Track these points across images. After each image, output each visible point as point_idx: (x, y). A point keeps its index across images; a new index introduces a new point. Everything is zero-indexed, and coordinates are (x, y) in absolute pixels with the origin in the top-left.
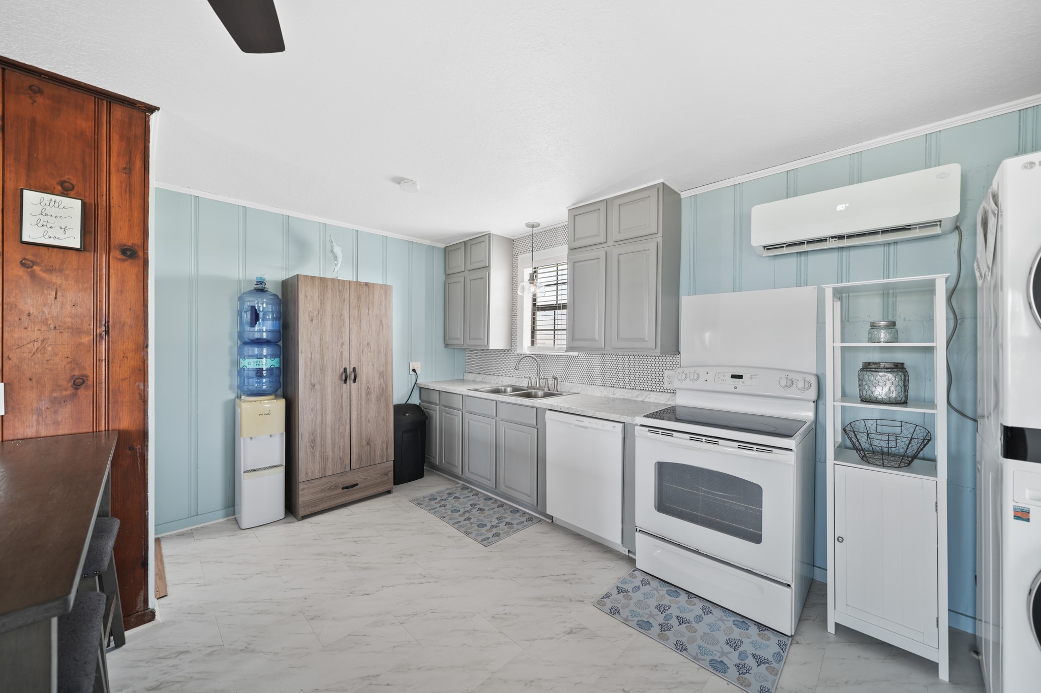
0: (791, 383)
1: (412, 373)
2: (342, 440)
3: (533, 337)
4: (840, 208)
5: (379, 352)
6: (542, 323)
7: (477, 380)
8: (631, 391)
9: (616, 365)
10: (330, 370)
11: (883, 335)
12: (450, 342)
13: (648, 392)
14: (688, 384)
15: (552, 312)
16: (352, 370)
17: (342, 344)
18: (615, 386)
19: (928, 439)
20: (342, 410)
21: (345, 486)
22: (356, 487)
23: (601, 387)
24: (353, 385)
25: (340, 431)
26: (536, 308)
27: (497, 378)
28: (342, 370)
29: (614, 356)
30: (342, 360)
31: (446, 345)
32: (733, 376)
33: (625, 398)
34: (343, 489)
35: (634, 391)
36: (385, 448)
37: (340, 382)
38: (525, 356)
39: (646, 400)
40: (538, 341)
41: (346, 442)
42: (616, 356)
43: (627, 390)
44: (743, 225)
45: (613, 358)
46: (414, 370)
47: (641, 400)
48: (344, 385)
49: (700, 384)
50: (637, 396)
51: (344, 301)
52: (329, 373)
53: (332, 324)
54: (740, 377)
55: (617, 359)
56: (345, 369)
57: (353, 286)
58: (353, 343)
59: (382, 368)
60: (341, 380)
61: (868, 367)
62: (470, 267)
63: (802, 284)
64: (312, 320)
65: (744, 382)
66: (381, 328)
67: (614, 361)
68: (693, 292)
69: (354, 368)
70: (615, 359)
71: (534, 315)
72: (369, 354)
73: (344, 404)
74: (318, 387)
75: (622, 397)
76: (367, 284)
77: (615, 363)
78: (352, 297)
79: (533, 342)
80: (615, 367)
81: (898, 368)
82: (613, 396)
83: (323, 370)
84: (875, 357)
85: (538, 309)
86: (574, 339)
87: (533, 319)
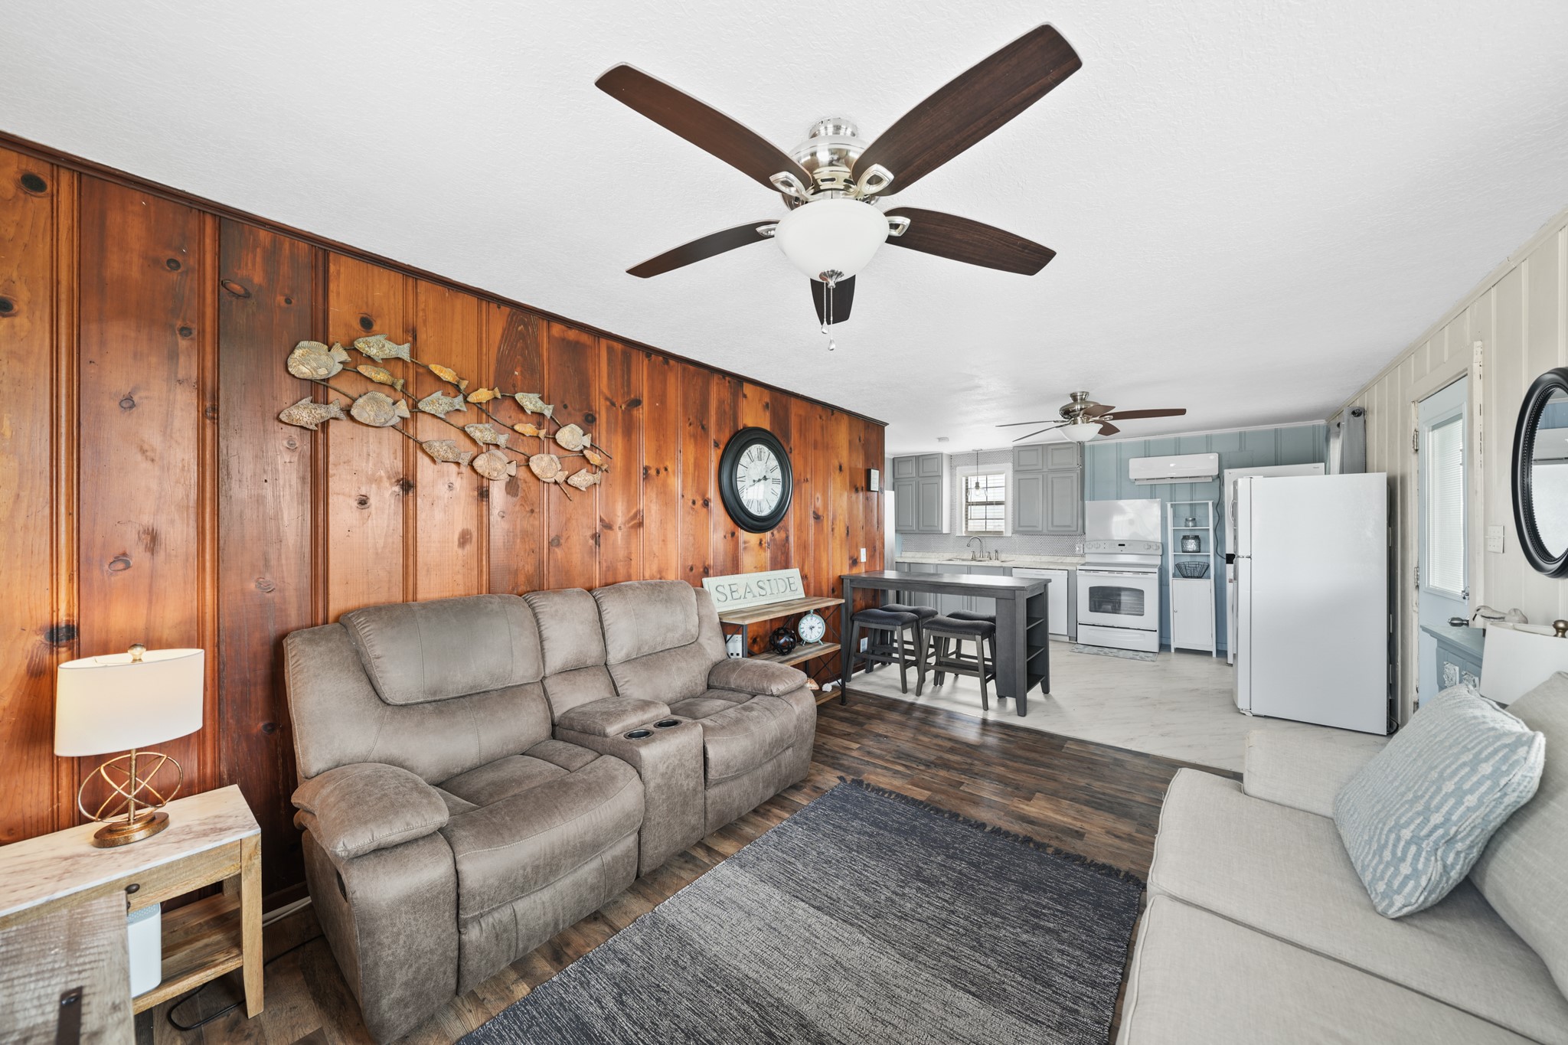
0: (1150, 547)
3: (967, 524)
4: (1172, 465)
6: (975, 514)
8: (1053, 557)
11: (1191, 524)
12: (899, 528)
13: (1065, 557)
14: (1094, 550)
15: (984, 507)
18: (1040, 554)
19: (1208, 566)
23: (1031, 556)
26: (968, 504)
32: (1119, 545)
33: (1049, 561)
38: (972, 537)
39: (1063, 562)
43: (1050, 557)
44: (1122, 468)
47: (1060, 562)
49: (1099, 551)
54: (1123, 545)
61: (1185, 538)
62: (921, 474)
63: (1152, 498)
65: (1125, 548)
68: (1093, 498)
71: (967, 508)
79: (967, 528)
81: (1196, 538)
84: (1187, 533)
85: (973, 504)
86: (1019, 526)
87: (967, 511)
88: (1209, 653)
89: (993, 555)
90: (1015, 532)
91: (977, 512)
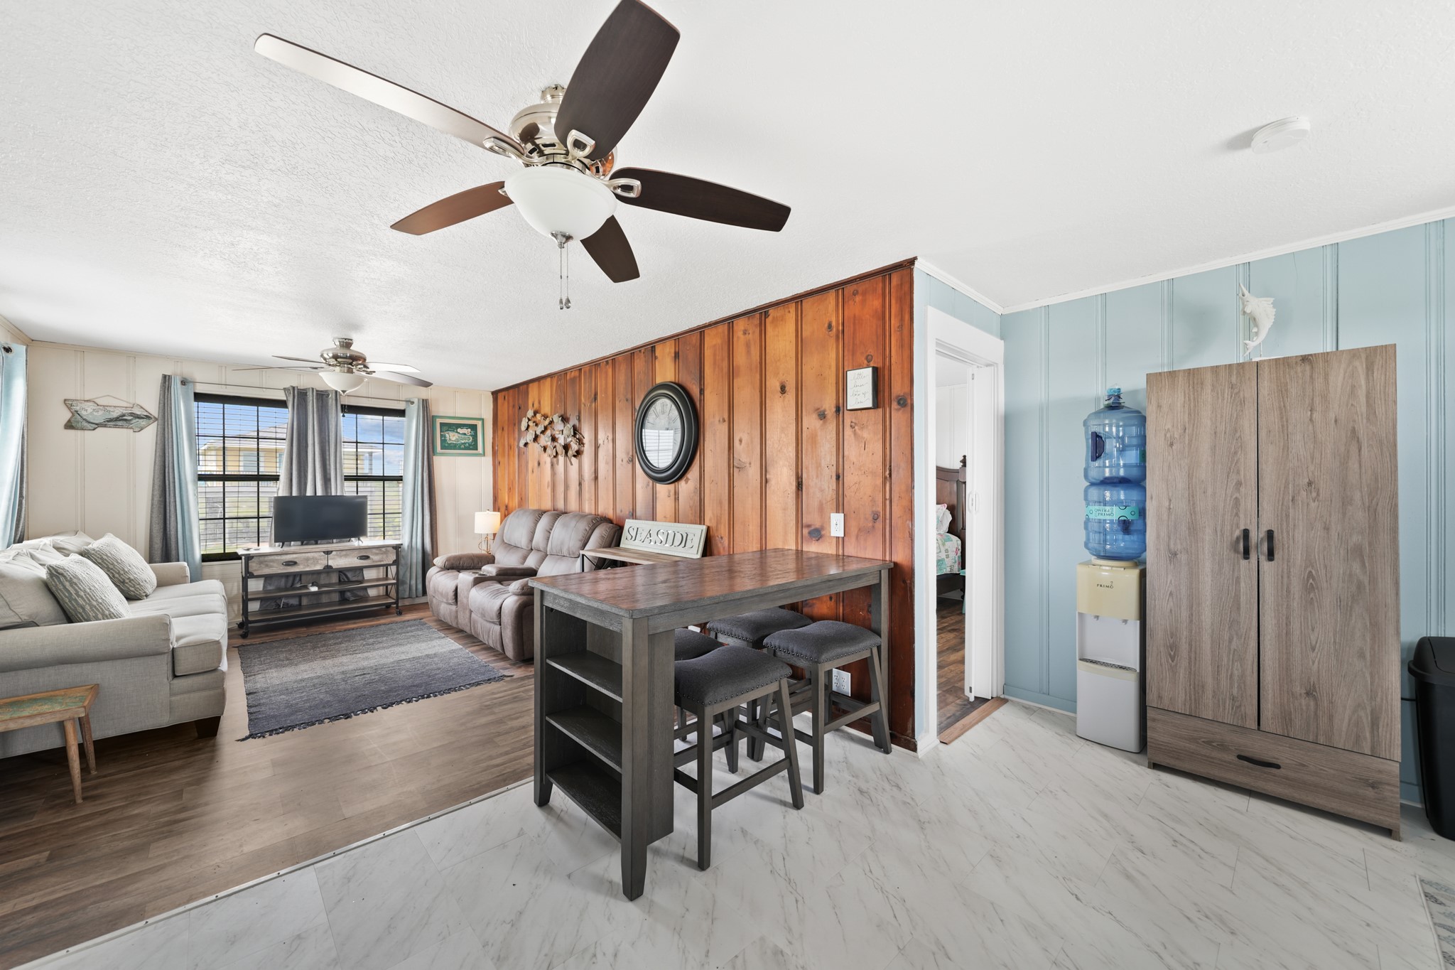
2: (1237, 664)
5: (1346, 502)
10: (1209, 531)
16: (1262, 534)
17: (1239, 484)
20: (1239, 609)
21: (1243, 754)
22: (1274, 770)
24: (1266, 566)
25: (1234, 646)
28: (1238, 533)
30: (1237, 515)
34: (1240, 757)
36: (1366, 721)
37: (1233, 555)
41: (1248, 672)
48: (1244, 563)
51: (1243, 402)
52: (1208, 536)
53: (1213, 448)
56: (1246, 533)
57: (1265, 373)
58: (1267, 482)
59: (1355, 539)
60: (1236, 551)
64: (1171, 445)
66: (1354, 448)
69: (1270, 535)
72: (1313, 505)
73: (1243, 599)
74: (1183, 557)
76: (1305, 359)
78: (1264, 392)
83: (1193, 529)
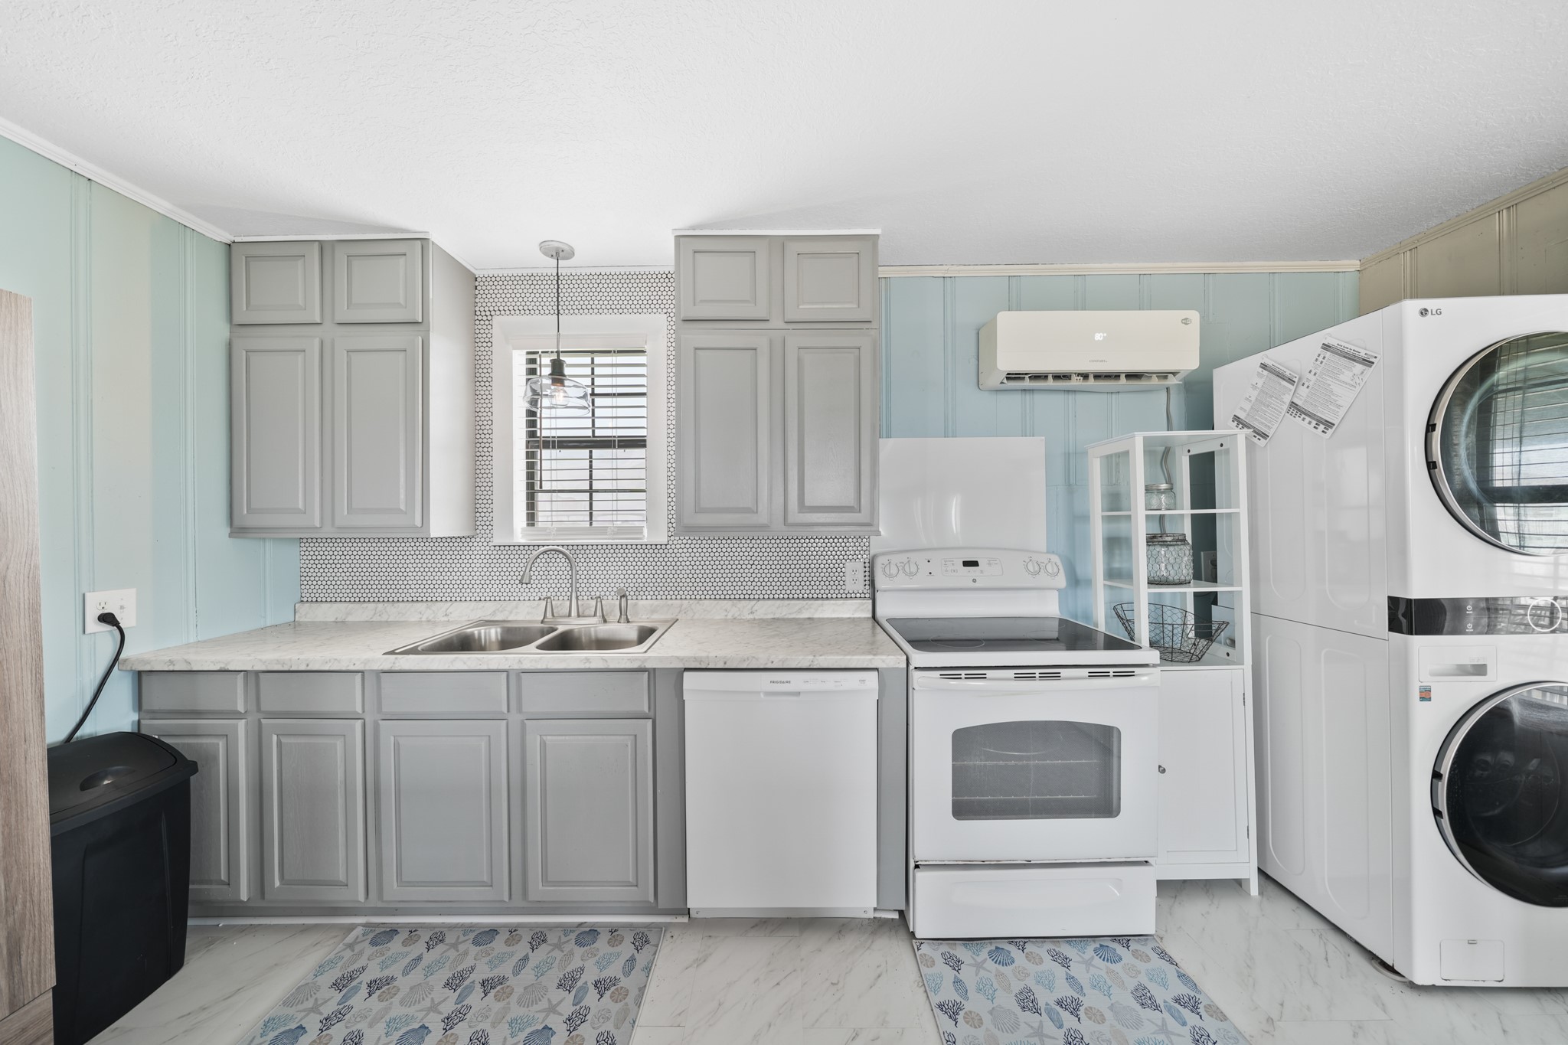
0: (1041, 568)
1: (94, 626)
3: (531, 505)
4: (1099, 337)
6: (555, 475)
7: (350, 619)
8: (787, 602)
9: (754, 558)
12: (252, 521)
13: (820, 602)
14: (902, 581)
15: (585, 453)
18: (752, 596)
23: (725, 602)
26: (536, 443)
27: (428, 607)
29: (749, 541)
31: (237, 530)
32: (966, 564)
33: (777, 616)
35: (793, 602)
38: (542, 549)
39: (816, 616)
40: (541, 517)
42: (753, 541)
43: (779, 602)
45: (746, 545)
46: (108, 619)
47: (807, 616)
50: (800, 611)
54: (975, 564)
55: (756, 546)
62: (341, 314)
63: (1028, 434)
65: (982, 571)
67: (748, 550)
68: (888, 433)
70: (751, 545)
71: (530, 455)
75: (770, 616)
77: (751, 554)
79: (531, 518)
80: (751, 562)
82: (751, 616)
85: (548, 444)
86: (699, 510)
87: (530, 466)
88: (1237, 885)
89: (612, 604)
90: (682, 528)
91: (558, 467)
